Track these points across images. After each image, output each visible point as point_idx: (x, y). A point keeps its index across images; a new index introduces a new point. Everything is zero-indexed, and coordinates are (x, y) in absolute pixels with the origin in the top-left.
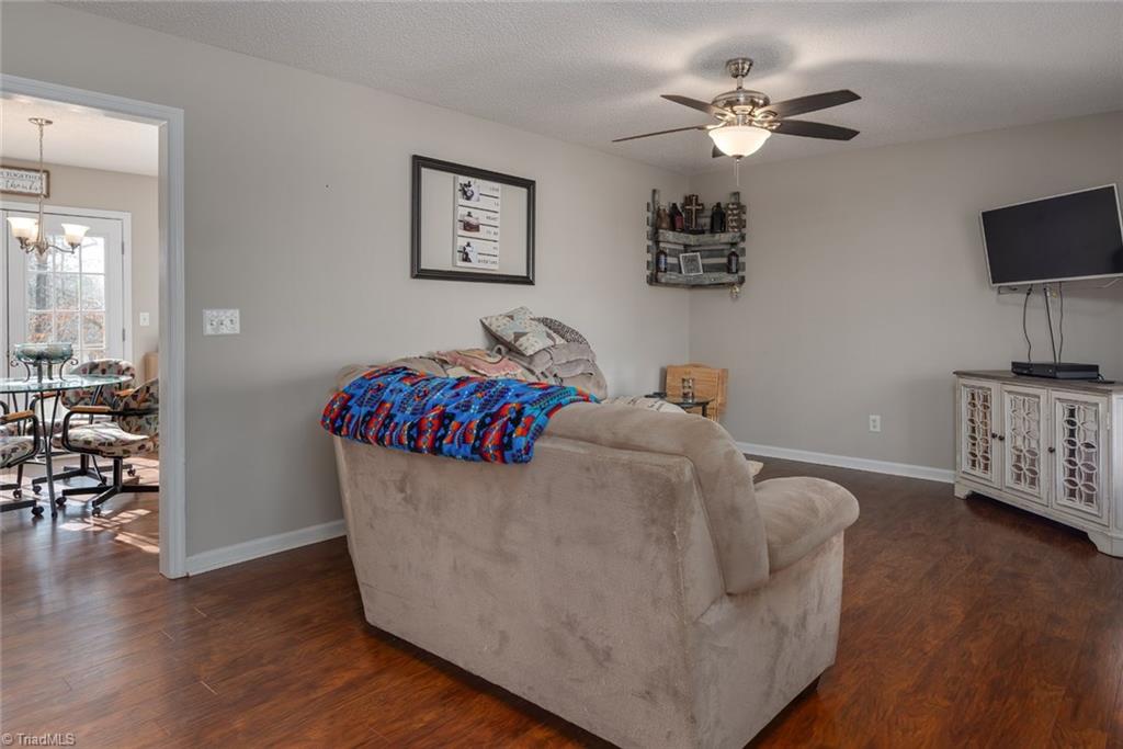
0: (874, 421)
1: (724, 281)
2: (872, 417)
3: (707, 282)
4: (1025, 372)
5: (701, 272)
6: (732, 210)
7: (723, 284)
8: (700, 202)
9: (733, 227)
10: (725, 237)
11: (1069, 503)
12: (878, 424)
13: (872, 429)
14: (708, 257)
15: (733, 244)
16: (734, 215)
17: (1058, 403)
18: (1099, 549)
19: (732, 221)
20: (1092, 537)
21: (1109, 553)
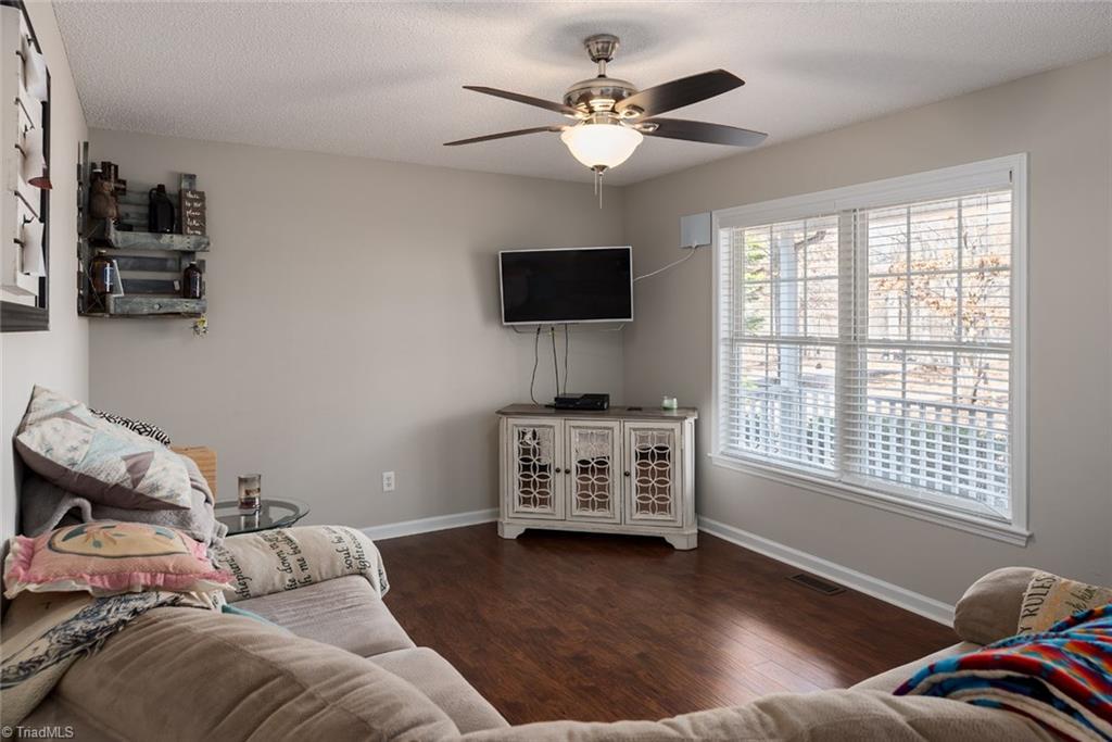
0: (388, 479)
1: (179, 309)
2: (386, 475)
3: (145, 311)
4: (571, 406)
5: (122, 295)
6: (192, 201)
7: (179, 314)
8: (120, 177)
9: (193, 228)
10: (179, 242)
11: (642, 516)
12: (393, 482)
13: (386, 488)
14: (132, 269)
15: (189, 254)
16: (195, 210)
17: (633, 433)
18: (676, 547)
19: (192, 218)
20: (669, 540)
21: (685, 548)
